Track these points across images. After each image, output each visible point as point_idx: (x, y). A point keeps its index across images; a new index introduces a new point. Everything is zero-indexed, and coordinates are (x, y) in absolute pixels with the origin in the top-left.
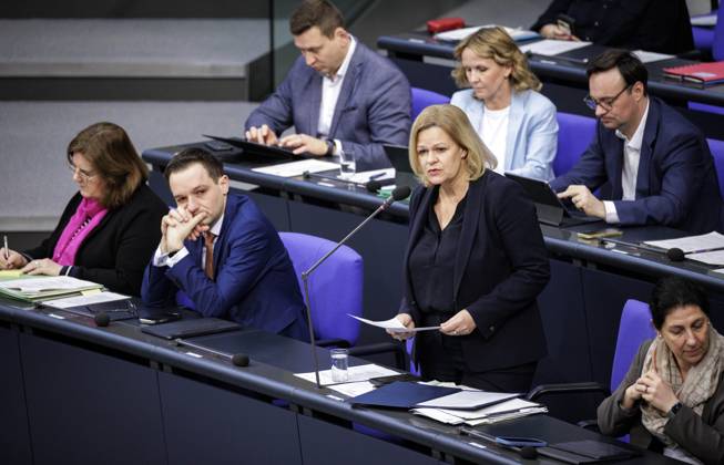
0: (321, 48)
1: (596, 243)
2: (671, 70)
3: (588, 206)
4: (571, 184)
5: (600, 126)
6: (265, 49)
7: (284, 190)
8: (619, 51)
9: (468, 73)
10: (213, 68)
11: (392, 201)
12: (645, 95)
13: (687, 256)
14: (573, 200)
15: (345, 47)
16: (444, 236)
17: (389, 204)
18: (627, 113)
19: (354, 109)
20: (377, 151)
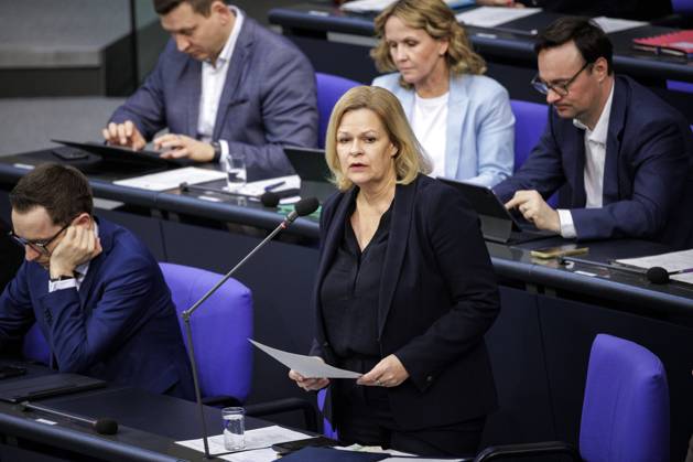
0: (194, 28)
1: (555, 264)
2: (644, 41)
3: (540, 216)
4: (519, 189)
5: (552, 113)
6: (125, 29)
7: (156, 208)
8: (575, 19)
9: (393, 51)
10: (59, 55)
11: (294, 217)
12: (609, 74)
13: (671, 277)
14: (521, 208)
15: (227, 25)
16: (365, 260)
17: (291, 220)
18: (587, 98)
19: (243, 101)
20: (276, 154)
